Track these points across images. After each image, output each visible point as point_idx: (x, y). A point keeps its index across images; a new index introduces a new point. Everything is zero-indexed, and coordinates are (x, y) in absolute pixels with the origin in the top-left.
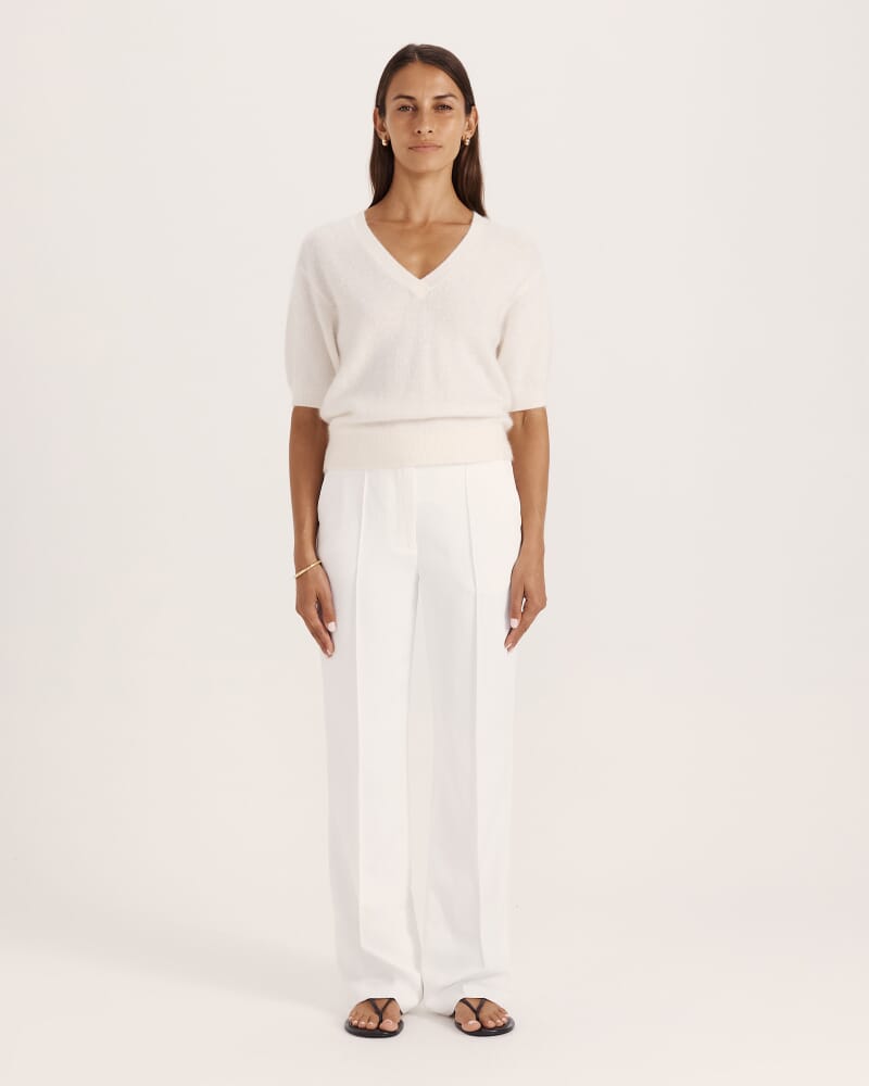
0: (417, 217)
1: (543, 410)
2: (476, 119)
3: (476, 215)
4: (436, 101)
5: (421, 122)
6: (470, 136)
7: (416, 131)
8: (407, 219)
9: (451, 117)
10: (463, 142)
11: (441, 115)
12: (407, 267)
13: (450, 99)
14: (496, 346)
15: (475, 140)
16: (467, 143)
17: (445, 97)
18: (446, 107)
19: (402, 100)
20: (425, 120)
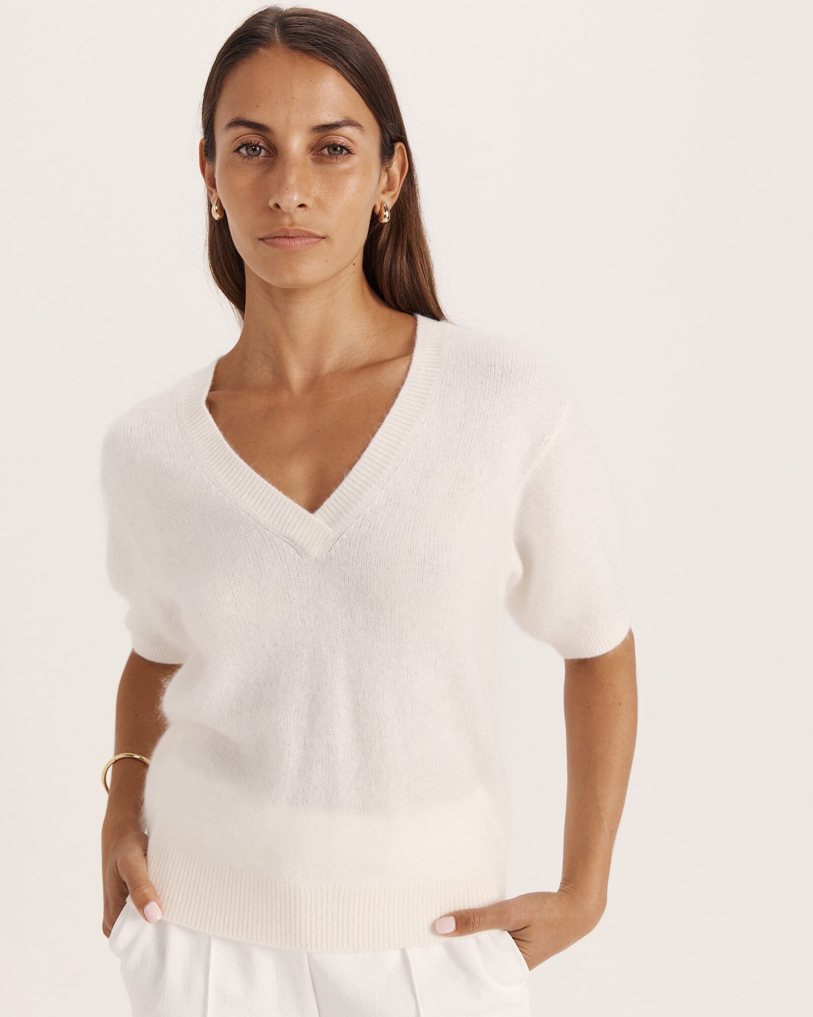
0: (297, 375)
3: (423, 322)
4: (318, 135)
5: (281, 185)
6: (389, 202)
7: (271, 203)
9: (348, 173)
10: (375, 217)
11: (329, 168)
12: (287, 490)
13: (348, 131)
17: (336, 126)
18: (339, 150)
19: (242, 130)
20: (292, 179)
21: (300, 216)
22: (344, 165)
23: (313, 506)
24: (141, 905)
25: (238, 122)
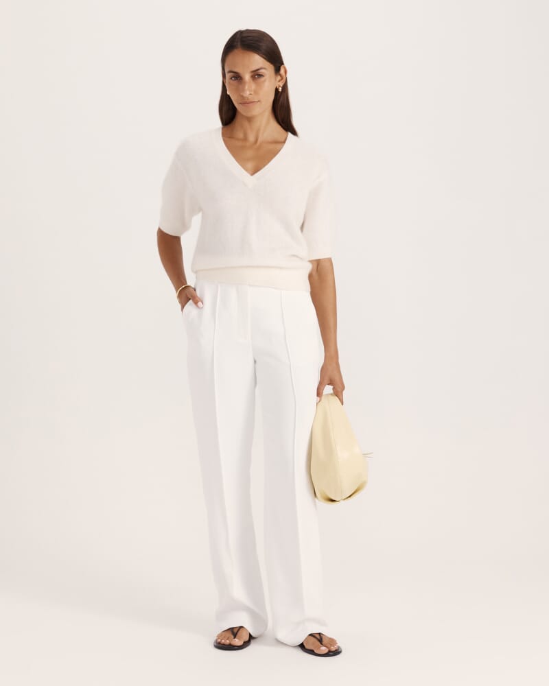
0: (251, 138)
1: (330, 260)
2: (286, 72)
3: (290, 134)
4: (253, 73)
6: (281, 84)
8: (245, 139)
10: (277, 90)
11: (257, 82)
12: (246, 170)
13: (262, 70)
14: (300, 224)
15: (285, 87)
16: (280, 89)
17: (258, 70)
18: (260, 76)
19: (232, 74)
20: (246, 87)
21: (250, 97)
22: (262, 79)
23: (253, 174)
24: (196, 303)
25: (230, 72)
